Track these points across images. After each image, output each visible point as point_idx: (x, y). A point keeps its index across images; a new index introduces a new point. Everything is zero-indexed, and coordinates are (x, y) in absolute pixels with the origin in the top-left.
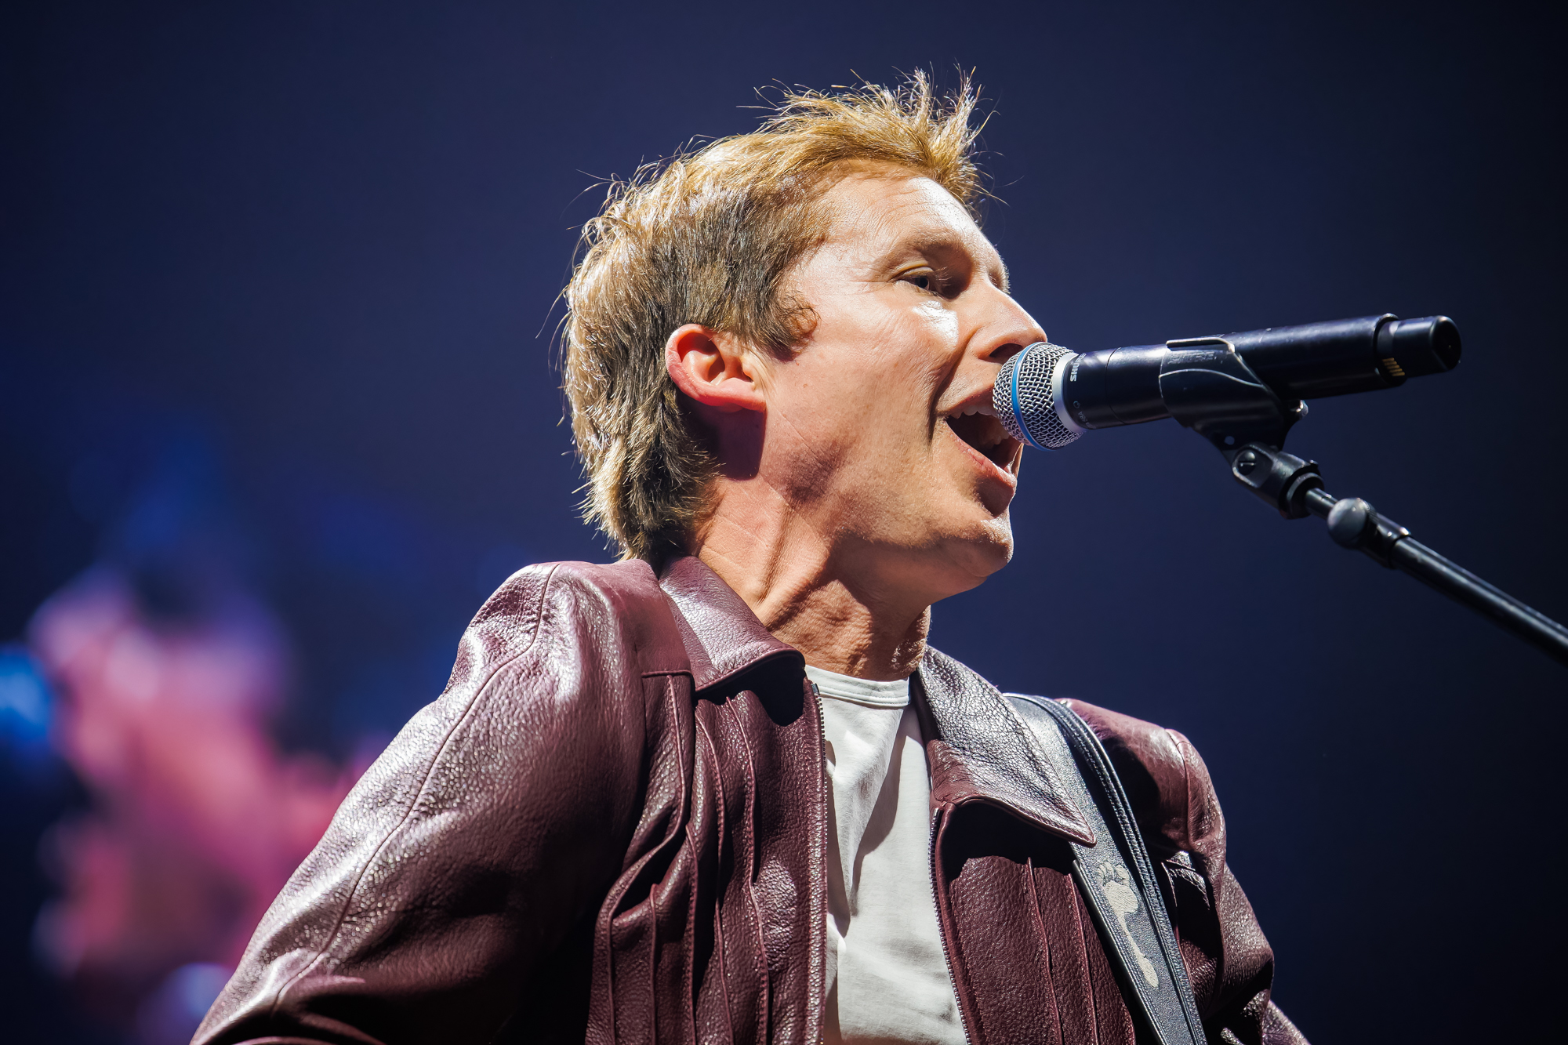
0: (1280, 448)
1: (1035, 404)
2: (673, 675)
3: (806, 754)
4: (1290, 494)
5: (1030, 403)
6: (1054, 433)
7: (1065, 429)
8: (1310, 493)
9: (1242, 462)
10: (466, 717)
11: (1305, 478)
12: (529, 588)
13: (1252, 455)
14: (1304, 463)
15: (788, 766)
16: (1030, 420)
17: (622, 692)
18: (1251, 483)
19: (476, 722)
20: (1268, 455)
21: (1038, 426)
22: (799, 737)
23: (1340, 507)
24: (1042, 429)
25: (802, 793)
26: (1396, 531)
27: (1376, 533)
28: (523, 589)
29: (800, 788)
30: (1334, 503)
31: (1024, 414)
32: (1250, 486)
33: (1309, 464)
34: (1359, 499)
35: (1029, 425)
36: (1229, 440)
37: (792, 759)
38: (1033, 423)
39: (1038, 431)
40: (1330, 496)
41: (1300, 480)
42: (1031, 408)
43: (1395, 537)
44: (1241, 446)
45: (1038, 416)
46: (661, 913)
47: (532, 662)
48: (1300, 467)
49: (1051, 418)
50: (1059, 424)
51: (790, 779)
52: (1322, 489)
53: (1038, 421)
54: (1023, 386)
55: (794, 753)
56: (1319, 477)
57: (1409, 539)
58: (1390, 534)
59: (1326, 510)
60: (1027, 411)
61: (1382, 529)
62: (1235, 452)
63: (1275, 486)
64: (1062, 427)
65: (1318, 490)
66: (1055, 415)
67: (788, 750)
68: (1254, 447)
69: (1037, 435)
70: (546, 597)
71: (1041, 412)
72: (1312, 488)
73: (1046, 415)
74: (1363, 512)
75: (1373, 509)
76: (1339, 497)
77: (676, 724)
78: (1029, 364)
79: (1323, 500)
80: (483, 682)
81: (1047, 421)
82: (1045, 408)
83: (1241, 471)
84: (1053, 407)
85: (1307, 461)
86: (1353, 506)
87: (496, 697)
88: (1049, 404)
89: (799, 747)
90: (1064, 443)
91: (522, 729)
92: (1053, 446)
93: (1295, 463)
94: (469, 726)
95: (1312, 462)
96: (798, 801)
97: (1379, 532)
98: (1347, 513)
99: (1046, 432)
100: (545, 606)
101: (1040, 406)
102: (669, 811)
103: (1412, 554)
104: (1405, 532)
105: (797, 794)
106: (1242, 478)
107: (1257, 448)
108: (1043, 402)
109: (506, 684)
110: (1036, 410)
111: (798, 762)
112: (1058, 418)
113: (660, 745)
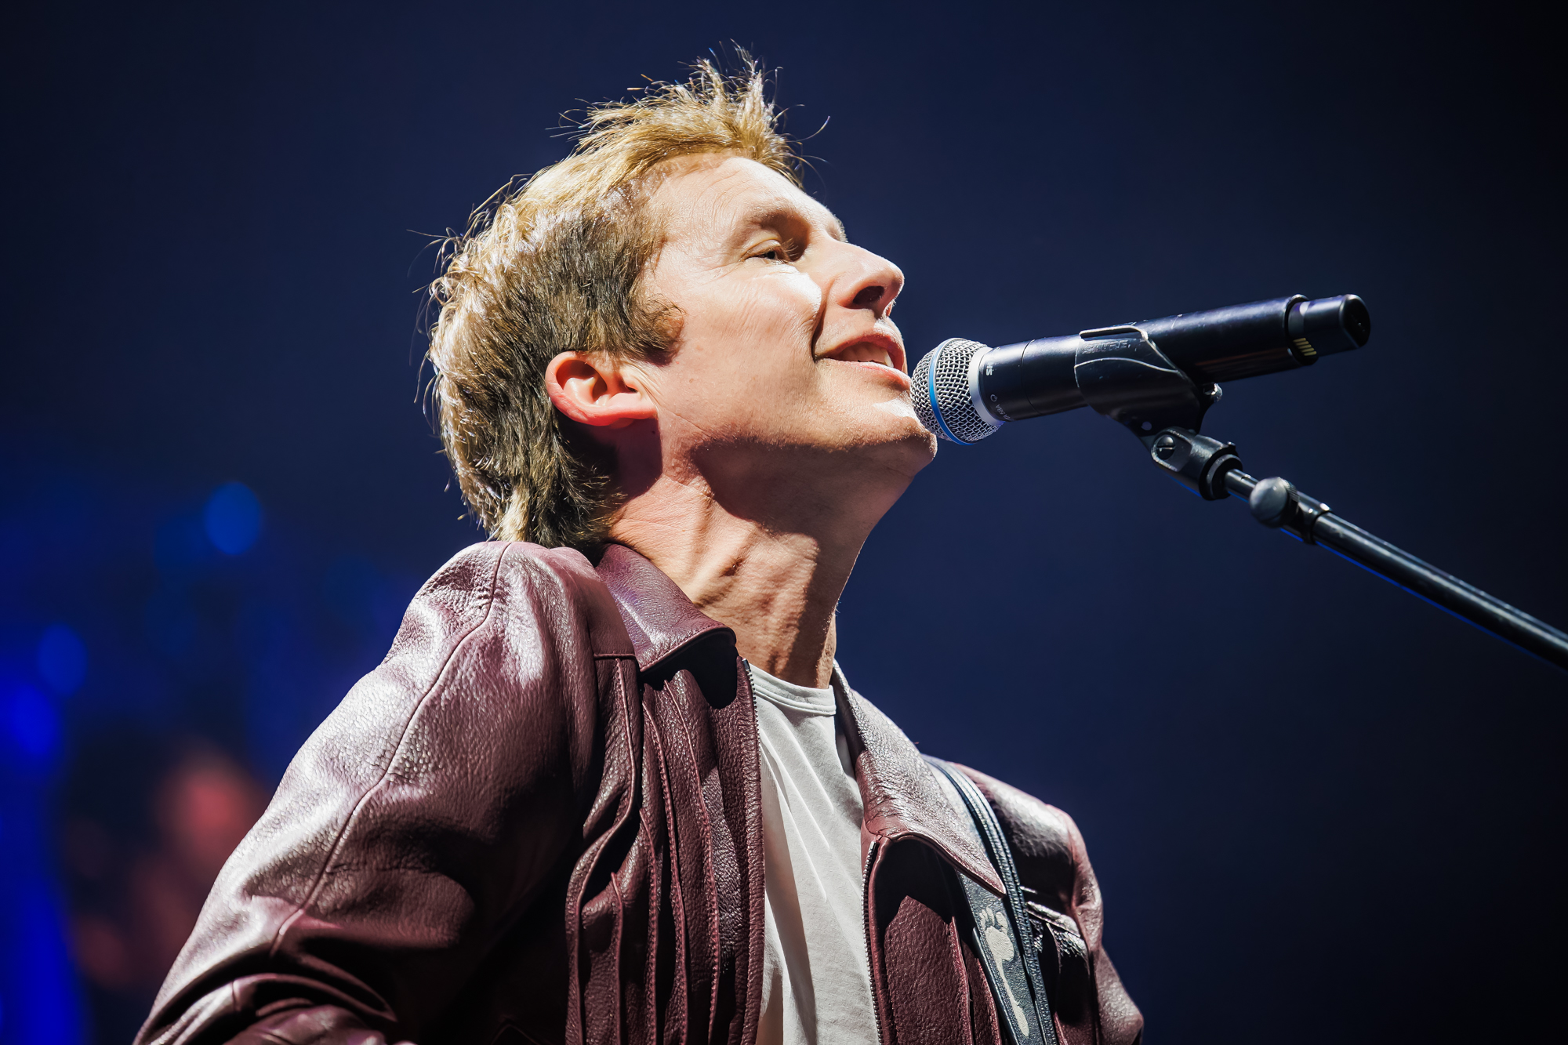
0: (1197, 431)
1: (952, 400)
2: (622, 658)
3: (740, 731)
4: (1210, 476)
5: (948, 399)
6: (972, 427)
7: (983, 423)
8: (1230, 474)
9: (1161, 447)
10: (436, 687)
11: (1223, 460)
12: (480, 565)
13: (1170, 440)
14: (1221, 445)
15: (724, 744)
16: (948, 416)
17: (576, 674)
18: (1170, 467)
19: (446, 692)
20: (1186, 439)
21: (957, 421)
22: (733, 713)
23: (1260, 488)
24: (960, 424)
25: (738, 771)
26: (1317, 508)
27: (1297, 510)
28: (474, 565)
29: (736, 765)
30: (1255, 483)
31: (942, 410)
32: (1170, 470)
33: (1227, 446)
34: (1279, 478)
35: (948, 421)
36: (1147, 426)
37: (726, 736)
38: (951, 419)
39: (957, 426)
40: (1249, 477)
41: (1219, 462)
42: (949, 404)
43: (1316, 513)
44: (1158, 430)
45: (956, 411)
46: (626, 901)
47: (491, 636)
48: (1218, 449)
49: (968, 413)
50: (977, 418)
51: (727, 757)
52: (1241, 470)
53: (957, 416)
54: (940, 382)
55: (728, 730)
56: (1237, 458)
57: (1330, 515)
58: (1311, 511)
59: (1247, 491)
60: (945, 407)
61: (1303, 507)
62: (1153, 437)
63: (1194, 469)
64: (980, 420)
65: (1237, 471)
66: (972, 409)
67: (723, 727)
68: (1171, 431)
69: (956, 430)
70: (498, 575)
71: (959, 408)
72: (1231, 469)
73: (964, 410)
74: (1284, 491)
75: (1292, 486)
76: (1259, 477)
77: (625, 706)
78: (944, 361)
79: (1243, 481)
80: (449, 653)
81: (965, 416)
82: (963, 403)
83: (1161, 456)
84: (971, 402)
85: (1225, 442)
86: (1274, 485)
87: (464, 668)
88: (966, 399)
89: (732, 725)
90: (982, 436)
91: (491, 702)
92: (972, 439)
93: (1213, 446)
94: (439, 696)
95: (1230, 443)
96: (735, 778)
97: (1300, 509)
98: (1269, 493)
99: (965, 427)
100: (499, 583)
101: (958, 401)
102: (619, 792)
103: (1334, 529)
104: (1325, 507)
105: (734, 772)
106: (1161, 462)
107: (1174, 432)
108: (961, 397)
109: (471, 656)
110: (954, 405)
111: (733, 738)
112: (976, 412)
113: (610, 727)
